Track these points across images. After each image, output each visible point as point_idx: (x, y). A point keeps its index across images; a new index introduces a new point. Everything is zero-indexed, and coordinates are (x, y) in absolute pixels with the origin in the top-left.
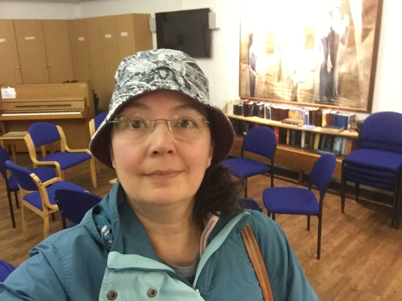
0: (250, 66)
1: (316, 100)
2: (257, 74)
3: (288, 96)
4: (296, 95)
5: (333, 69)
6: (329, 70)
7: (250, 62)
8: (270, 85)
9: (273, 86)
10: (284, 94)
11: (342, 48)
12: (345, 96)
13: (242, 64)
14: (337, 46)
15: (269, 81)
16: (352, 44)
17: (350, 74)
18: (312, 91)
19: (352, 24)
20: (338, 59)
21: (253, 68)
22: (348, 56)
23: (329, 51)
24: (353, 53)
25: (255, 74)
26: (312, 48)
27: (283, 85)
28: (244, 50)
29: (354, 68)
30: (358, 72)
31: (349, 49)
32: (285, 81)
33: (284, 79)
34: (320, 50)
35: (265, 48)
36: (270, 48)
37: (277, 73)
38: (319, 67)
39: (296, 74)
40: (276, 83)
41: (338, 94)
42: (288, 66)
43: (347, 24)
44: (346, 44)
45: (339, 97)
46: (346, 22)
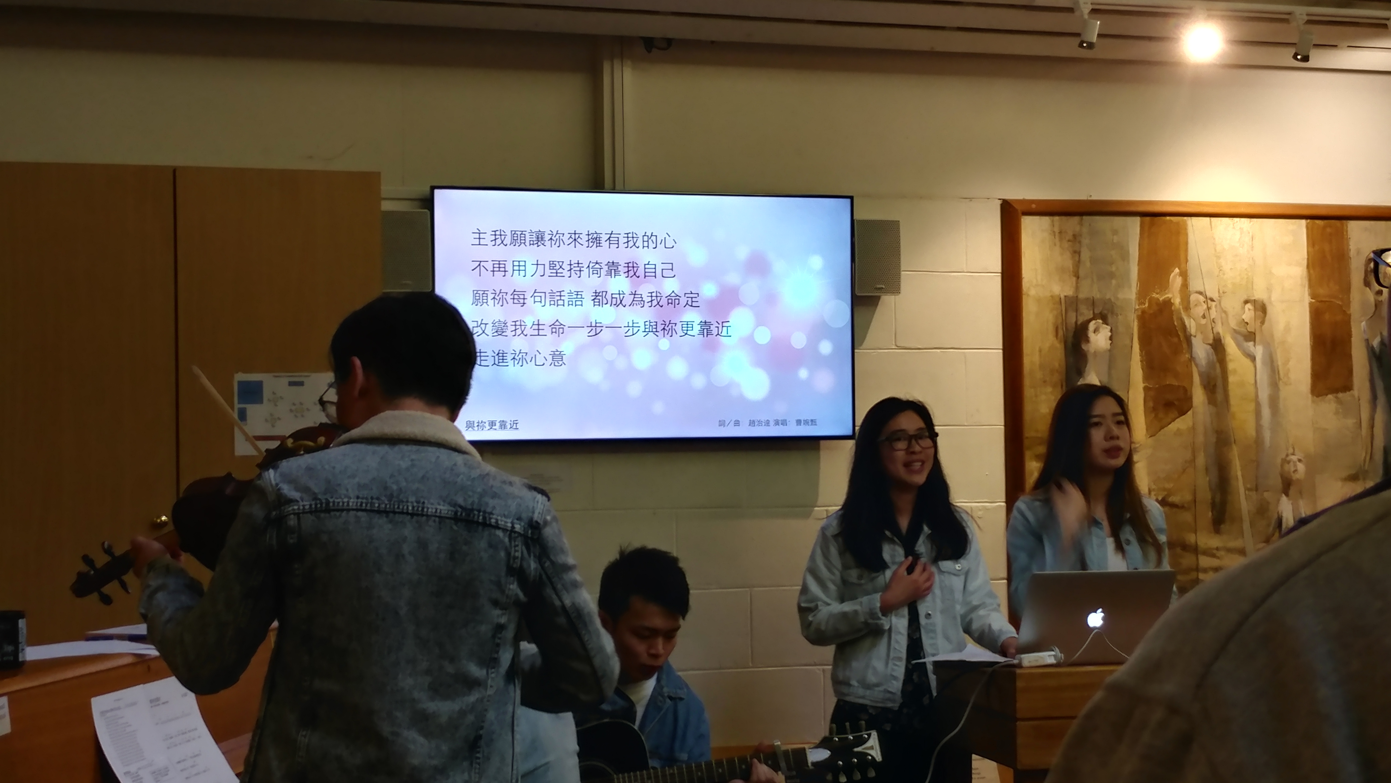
9: (1195, 550)
26: (1347, 387)
27: (1236, 543)
28: (1043, 397)
32: (1246, 525)
33: (1241, 520)
34: (1374, 398)
35: (1146, 389)
36: (1170, 388)
37: (1209, 496)
38: (1379, 457)
39: (1292, 491)
40: (1207, 540)
42: (1257, 462)
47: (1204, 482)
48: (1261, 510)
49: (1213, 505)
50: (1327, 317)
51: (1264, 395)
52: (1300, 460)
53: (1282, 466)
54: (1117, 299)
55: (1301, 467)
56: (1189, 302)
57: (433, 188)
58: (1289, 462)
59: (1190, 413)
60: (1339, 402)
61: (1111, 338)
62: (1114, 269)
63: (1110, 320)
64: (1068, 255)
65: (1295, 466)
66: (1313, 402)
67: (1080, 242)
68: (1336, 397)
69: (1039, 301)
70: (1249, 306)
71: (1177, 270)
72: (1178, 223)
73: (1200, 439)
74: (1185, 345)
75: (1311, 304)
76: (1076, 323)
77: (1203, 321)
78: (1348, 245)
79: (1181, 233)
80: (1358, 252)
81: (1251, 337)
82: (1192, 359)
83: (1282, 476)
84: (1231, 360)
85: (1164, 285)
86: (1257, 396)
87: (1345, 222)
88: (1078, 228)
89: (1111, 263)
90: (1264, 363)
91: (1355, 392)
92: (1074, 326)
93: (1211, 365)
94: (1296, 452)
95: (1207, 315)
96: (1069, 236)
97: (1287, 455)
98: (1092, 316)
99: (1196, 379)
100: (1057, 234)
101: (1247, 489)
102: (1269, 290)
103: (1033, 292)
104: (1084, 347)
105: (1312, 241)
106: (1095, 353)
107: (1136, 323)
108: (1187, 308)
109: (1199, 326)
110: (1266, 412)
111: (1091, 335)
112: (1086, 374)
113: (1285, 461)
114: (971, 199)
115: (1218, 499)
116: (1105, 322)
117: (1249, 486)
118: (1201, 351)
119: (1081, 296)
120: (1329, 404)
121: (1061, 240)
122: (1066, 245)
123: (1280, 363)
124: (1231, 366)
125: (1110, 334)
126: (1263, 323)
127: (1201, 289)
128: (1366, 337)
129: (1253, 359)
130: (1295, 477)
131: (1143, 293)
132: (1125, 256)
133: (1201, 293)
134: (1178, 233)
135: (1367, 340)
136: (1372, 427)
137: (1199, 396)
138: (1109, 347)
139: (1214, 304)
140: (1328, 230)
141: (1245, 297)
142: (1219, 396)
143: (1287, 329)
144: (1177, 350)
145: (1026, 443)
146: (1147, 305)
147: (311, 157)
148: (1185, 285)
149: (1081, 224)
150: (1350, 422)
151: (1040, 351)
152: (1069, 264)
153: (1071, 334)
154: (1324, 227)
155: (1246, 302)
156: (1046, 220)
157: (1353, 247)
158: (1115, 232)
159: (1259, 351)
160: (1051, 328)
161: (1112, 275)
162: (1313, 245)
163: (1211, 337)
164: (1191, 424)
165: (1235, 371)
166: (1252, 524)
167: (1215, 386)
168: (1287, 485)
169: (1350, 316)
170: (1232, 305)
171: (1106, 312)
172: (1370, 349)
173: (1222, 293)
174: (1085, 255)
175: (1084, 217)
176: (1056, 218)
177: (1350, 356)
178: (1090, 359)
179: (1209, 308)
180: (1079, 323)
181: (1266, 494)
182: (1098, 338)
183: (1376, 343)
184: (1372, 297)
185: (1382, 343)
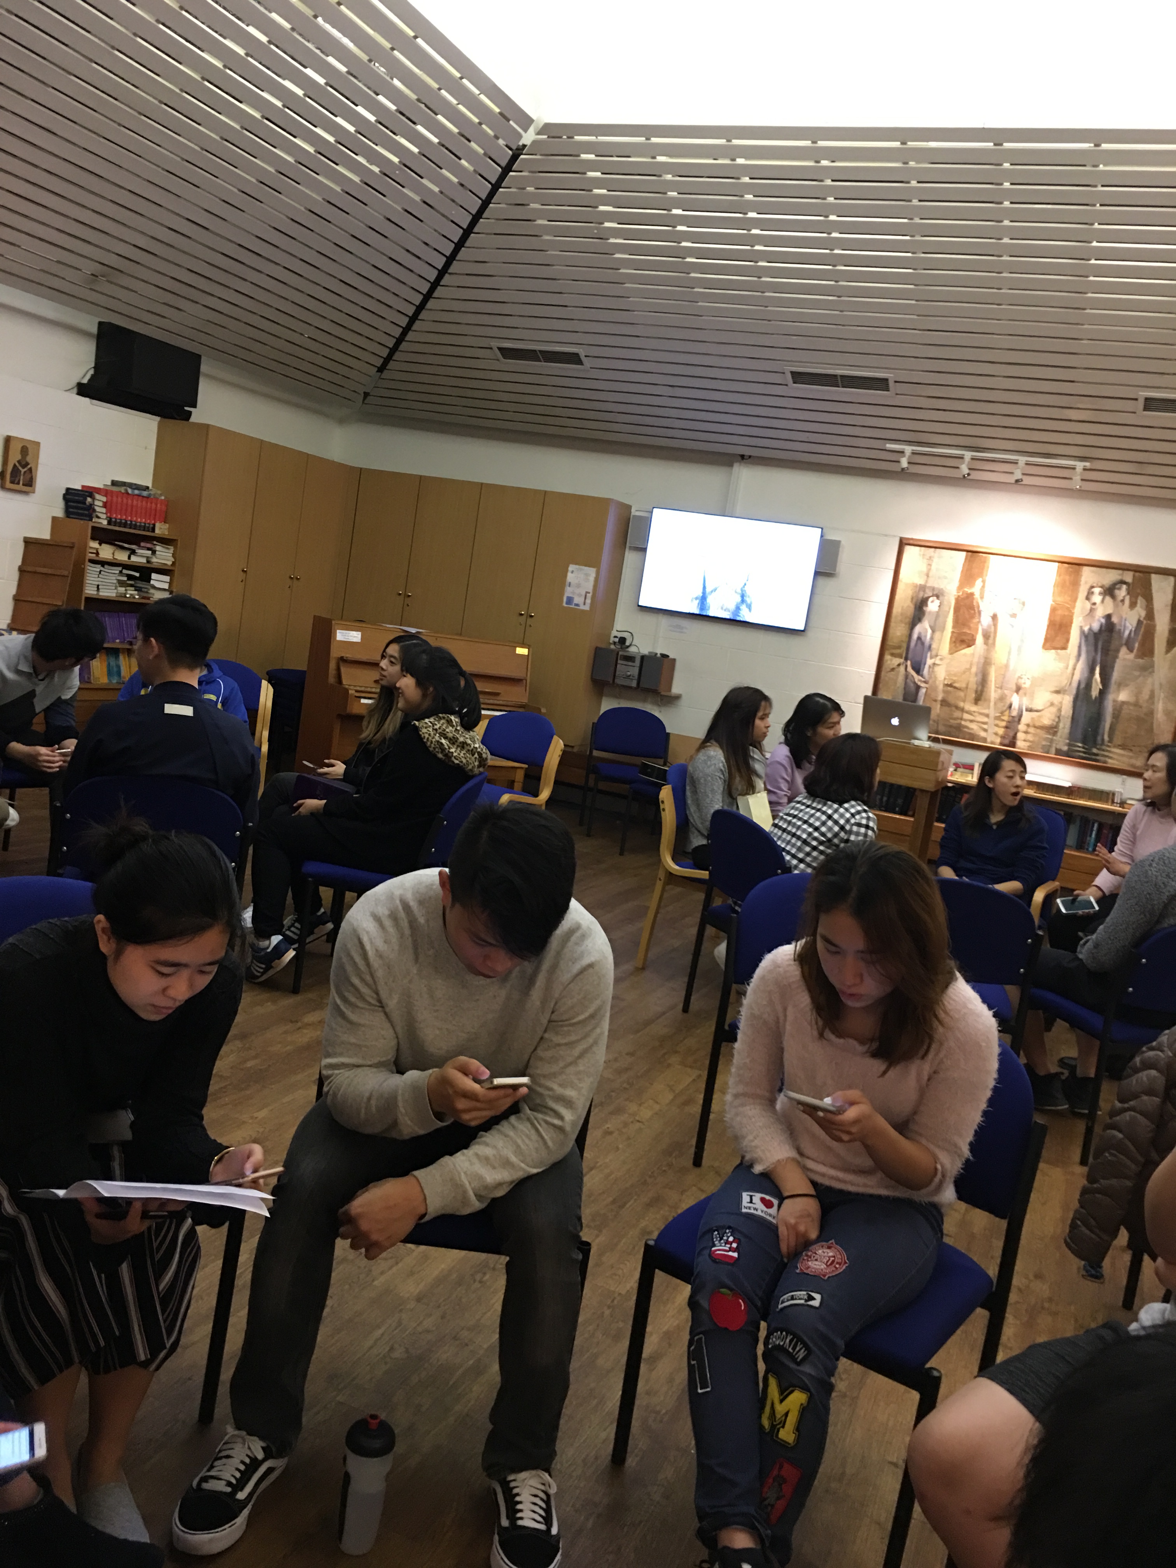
0: (909, 663)
1: (1058, 747)
2: (926, 682)
3: (996, 734)
4: (1016, 734)
5: (1103, 693)
6: (1095, 693)
7: (910, 656)
8: (954, 709)
9: (962, 710)
10: (985, 730)
11: (1125, 657)
12: (1123, 747)
13: (887, 657)
14: (1118, 651)
15: (951, 700)
16: (1147, 650)
17: (1136, 704)
18: (1052, 730)
20: (1116, 675)
21: (918, 670)
22: (1137, 673)
23: (1099, 659)
24: (1148, 669)
25: (920, 681)
26: (1064, 648)
27: (986, 711)
28: (900, 628)
29: (1145, 695)
30: (1153, 703)
31: (1140, 661)
32: (992, 704)
33: (989, 700)
34: (1079, 655)
35: (953, 632)
36: (965, 634)
37: (975, 687)
39: (1021, 692)
40: (969, 706)
41: (1109, 742)
42: (1004, 676)
43: (1140, 616)
44: (1135, 651)
45: (1109, 746)
46: (1140, 611)
47: (973, 681)
48: (1002, 698)
49: (976, 692)
51: (1015, 645)
52: (1028, 679)
53: (1018, 679)
54: (946, 589)
55: (1028, 681)
56: (983, 596)
57: (653, 507)
58: (1022, 678)
60: (1058, 654)
61: (939, 607)
62: (947, 575)
63: (941, 598)
64: (924, 566)
65: (1025, 681)
66: (1043, 652)
67: (932, 560)
68: (1057, 652)
69: (907, 584)
70: (1016, 601)
71: (981, 579)
73: (976, 660)
74: (977, 615)
75: (1052, 604)
76: (923, 597)
78: (1080, 578)
81: (1013, 616)
82: (979, 622)
83: (1016, 684)
86: (1011, 645)
87: (1081, 566)
88: (932, 554)
89: (947, 572)
91: (1068, 651)
92: (921, 598)
93: (989, 626)
94: (1027, 674)
96: (928, 557)
97: (1021, 675)
98: (931, 595)
99: (980, 632)
100: (923, 556)
103: (906, 580)
104: (925, 608)
105: (1059, 573)
106: (930, 612)
108: (982, 598)
109: (986, 607)
110: (1014, 653)
111: (929, 604)
112: (923, 621)
114: (886, 536)
115: (979, 688)
116: (938, 597)
118: (985, 619)
120: (1051, 654)
121: (921, 558)
122: (925, 561)
123: (1027, 631)
124: (1000, 628)
125: (939, 604)
126: (1022, 610)
127: (991, 590)
128: (1082, 625)
129: (1013, 627)
130: (1023, 686)
133: (990, 592)
134: (985, 562)
135: (1081, 627)
136: (1074, 669)
137: (979, 639)
138: (937, 610)
140: (1071, 570)
142: (990, 641)
144: (972, 617)
145: (888, 647)
148: (983, 587)
149: (935, 552)
150: (1062, 665)
151: (903, 607)
152: (925, 569)
153: (919, 602)
154: (1069, 568)
155: (1015, 599)
156: (918, 549)
158: (950, 557)
159: (1016, 623)
160: (910, 598)
161: (945, 577)
162: (1061, 576)
163: (992, 614)
165: (1001, 631)
166: (995, 704)
167: (989, 636)
168: (1018, 689)
169: (1073, 613)
171: (939, 594)
172: (1082, 632)
174: (934, 567)
175: (937, 549)
176: (924, 548)
177: (1069, 633)
178: (927, 614)
180: (925, 597)
181: (1006, 691)
182: (933, 606)
183: (1086, 629)
184: (1088, 605)
185: (1090, 629)
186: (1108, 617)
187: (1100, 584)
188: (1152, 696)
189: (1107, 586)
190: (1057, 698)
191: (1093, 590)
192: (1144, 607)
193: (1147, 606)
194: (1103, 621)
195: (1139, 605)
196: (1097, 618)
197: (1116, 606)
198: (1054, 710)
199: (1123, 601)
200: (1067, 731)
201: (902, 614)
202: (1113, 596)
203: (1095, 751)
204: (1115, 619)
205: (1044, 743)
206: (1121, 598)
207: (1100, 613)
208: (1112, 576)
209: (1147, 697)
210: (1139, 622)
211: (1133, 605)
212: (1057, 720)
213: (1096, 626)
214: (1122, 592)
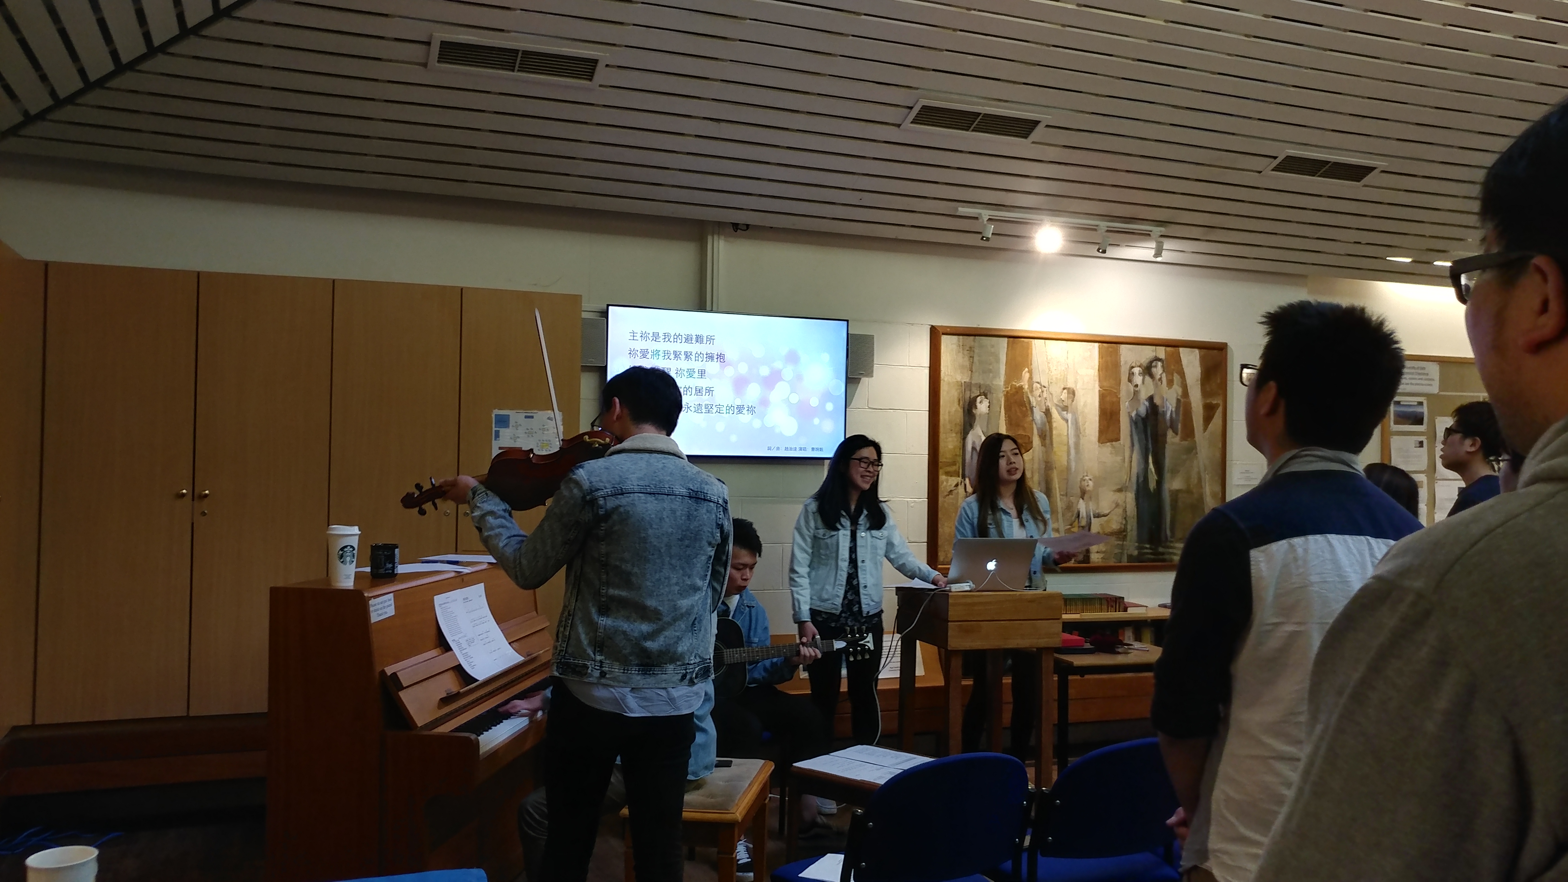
1: (1129, 553)
5: (1159, 483)
6: (1152, 485)
11: (1172, 440)
13: (942, 478)
14: (1165, 435)
16: (1189, 433)
17: (1189, 491)
19: (1185, 393)
20: (1168, 462)
22: (1185, 457)
23: (1150, 446)
24: (1191, 450)
26: (1118, 439)
28: (950, 439)
29: (1194, 480)
30: (1201, 487)
31: (1185, 443)
32: (1060, 515)
33: (1057, 512)
34: (1133, 445)
36: (1021, 436)
38: (1134, 479)
39: (1086, 497)
41: (1171, 537)
42: (1067, 480)
43: (1177, 393)
44: (1179, 433)
45: (1172, 542)
46: (1177, 389)
48: (1069, 507)
50: (1108, 399)
51: (1072, 442)
52: (1090, 480)
53: (1081, 482)
54: (993, 384)
55: (1091, 483)
56: (1033, 388)
57: (608, 305)
58: (1084, 480)
59: (1031, 451)
60: (1113, 447)
61: (989, 407)
62: (991, 368)
63: (988, 396)
64: (967, 358)
65: (1088, 482)
66: (1099, 446)
67: (974, 351)
68: (1112, 445)
69: (949, 383)
70: (1065, 391)
71: (1027, 369)
72: (1028, 343)
73: (1036, 465)
74: (1029, 412)
75: (1099, 391)
76: (970, 397)
77: (1039, 399)
78: (1120, 358)
79: (1028, 348)
80: (1126, 363)
81: (1065, 408)
82: (1033, 420)
83: (1080, 488)
84: (1055, 422)
85: (1019, 377)
86: (1068, 442)
87: (1118, 345)
88: (972, 343)
89: (990, 364)
90: (1072, 424)
91: (1121, 441)
92: (968, 399)
93: (1043, 424)
94: (1089, 475)
95: (1041, 395)
96: (968, 348)
97: (1084, 477)
98: (979, 394)
99: (1035, 431)
100: (961, 346)
101: (1061, 495)
102: (1076, 382)
103: (946, 379)
105: (1101, 355)
107: (1003, 399)
108: (1032, 391)
109: (1037, 401)
110: (1073, 451)
111: (978, 405)
112: (975, 427)
113: (1083, 480)
114: (912, 324)
116: (986, 397)
117: (1062, 493)
118: (1038, 415)
119: (973, 382)
120: (1108, 448)
121: (963, 350)
122: (966, 352)
123: (1080, 424)
124: (1054, 425)
125: (988, 404)
126: (1073, 401)
127: (1039, 381)
128: (1129, 410)
129: (1067, 421)
130: (1088, 489)
131: (1007, 382)
132: (998, 361)
133: (1038, 383)
135: (1129, 413)
136: (1131, 462)
137: (1036, 441)
138: (988, 412)
139: (1045, 389)
140: (1110, 349)
141: (1063, 387)
142: (1048, 441)
143: (1085, 405)
144: (1025, 415)
145: (940, 464)
146: (1009, 388)
147: (535, 285)
148: (1031, 378)
149: (974, 341)
150: (1119, 459)
151: (949, 412)
152: (967, 363)
153: (967, 404)
154: (1108, 348)
155: (1064, 389)
156: (955, 338)
157: (1122, 359)
158: (993, 346)
159: (1069, 416)
160: (956, 401)
161: (990, 371)
162: (1102, 358)
163: (1045, 408)
164: (1031, 457)
165: (1056, 427)
166: (1064, 514)
167: (1045, 436)
168: (1083, 494)
170: (1056, 390)
171: (986, 392)
172: (1131, 419)
173: (1050, 383)
174: (976, 359)
175: (976, 337)
176: (961, 337)
178: (977, 418)
179: (1042, 392)
180: (972, 397)
181: (1071, 498)
182: (982, 407)
183: (1133, 414)
184: (1132, 388)
185: (1137, 415)
186: (1151, 399)
187: (1138, 364)
188: (1200, 479)
189: (1145, 365)
190: (1119, 497)
191: (1133, 370)
192: (1180, 384)
193: (1182, 383)
194: (1147, 403)
195: (1175, 382)
196: (1142, 401)
197: (1156, 386)
198: (1120, 511)
199: (1160, 379)
200: (1135, 533)
201: (950, 422)
202: (1152, 376)
203: (1161, 550)
204: (1157, 401)
205: (1117, 551)
206: (1160, 377)
207: (1144, 395)
208: (1148, 353)
209: (1196, 481)
210: (1178, 401)
211: (1170, 383)
212: (1124, 522)
213: (1143, 410)
214: (1158, 370)
